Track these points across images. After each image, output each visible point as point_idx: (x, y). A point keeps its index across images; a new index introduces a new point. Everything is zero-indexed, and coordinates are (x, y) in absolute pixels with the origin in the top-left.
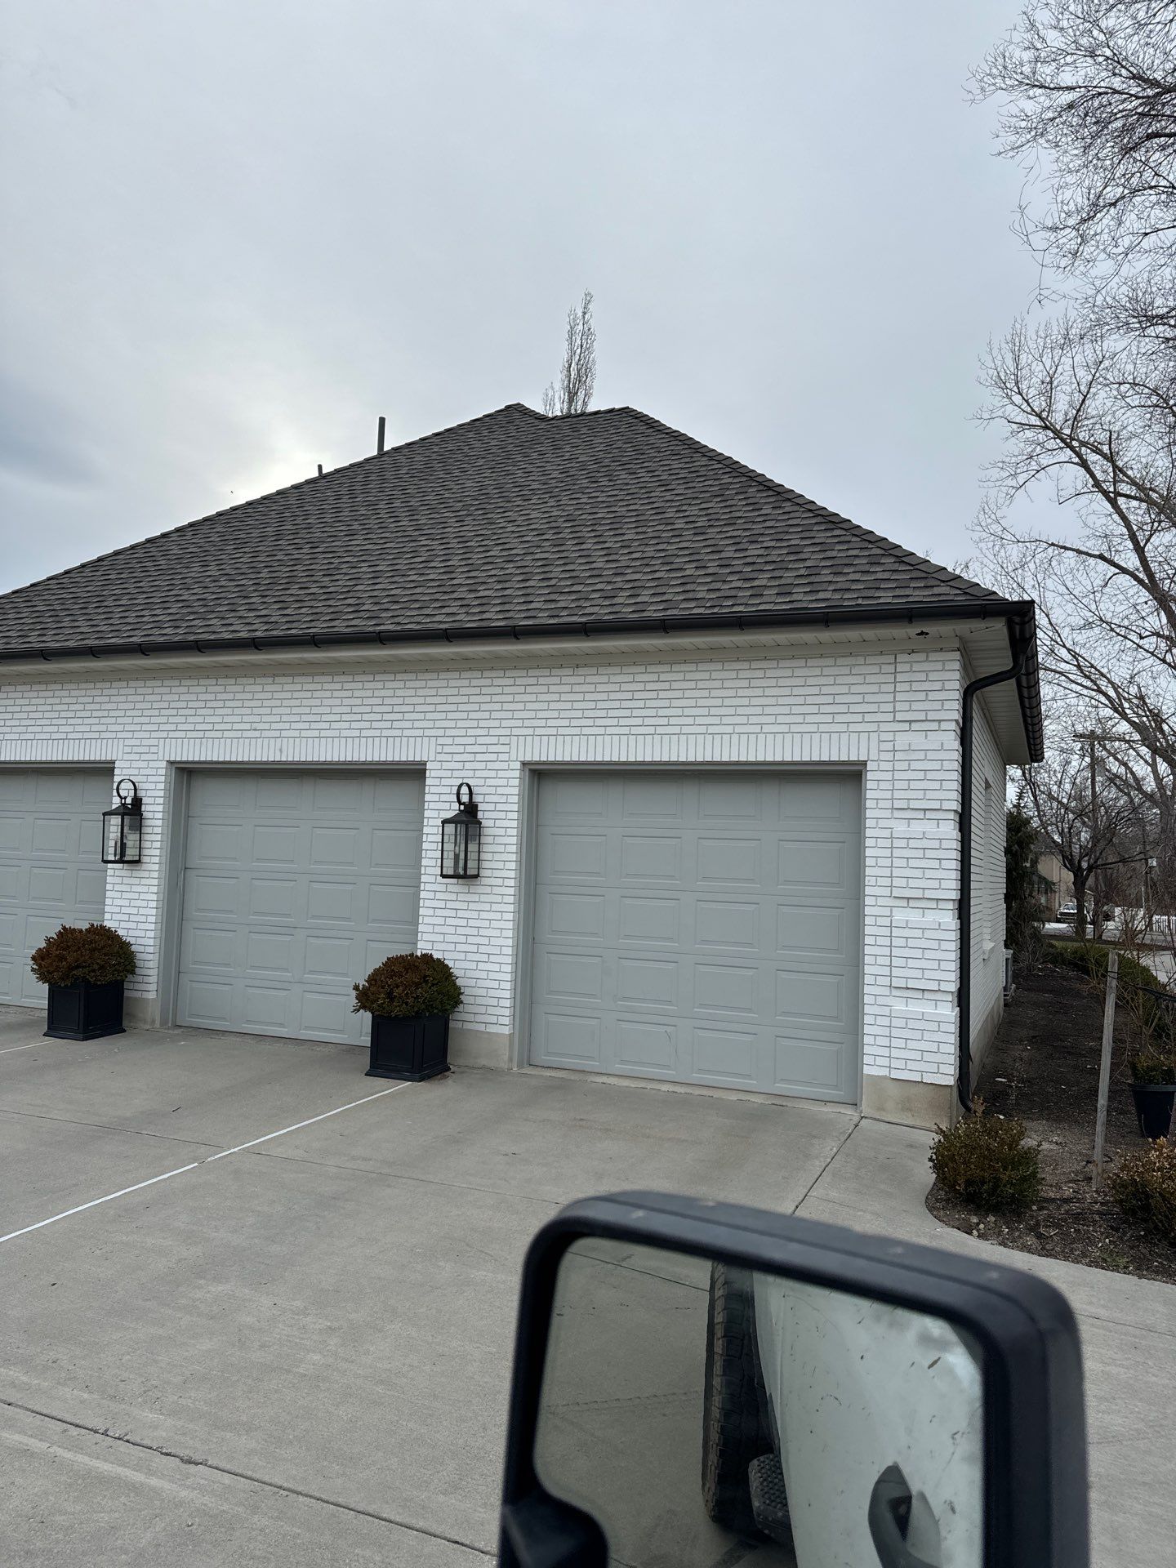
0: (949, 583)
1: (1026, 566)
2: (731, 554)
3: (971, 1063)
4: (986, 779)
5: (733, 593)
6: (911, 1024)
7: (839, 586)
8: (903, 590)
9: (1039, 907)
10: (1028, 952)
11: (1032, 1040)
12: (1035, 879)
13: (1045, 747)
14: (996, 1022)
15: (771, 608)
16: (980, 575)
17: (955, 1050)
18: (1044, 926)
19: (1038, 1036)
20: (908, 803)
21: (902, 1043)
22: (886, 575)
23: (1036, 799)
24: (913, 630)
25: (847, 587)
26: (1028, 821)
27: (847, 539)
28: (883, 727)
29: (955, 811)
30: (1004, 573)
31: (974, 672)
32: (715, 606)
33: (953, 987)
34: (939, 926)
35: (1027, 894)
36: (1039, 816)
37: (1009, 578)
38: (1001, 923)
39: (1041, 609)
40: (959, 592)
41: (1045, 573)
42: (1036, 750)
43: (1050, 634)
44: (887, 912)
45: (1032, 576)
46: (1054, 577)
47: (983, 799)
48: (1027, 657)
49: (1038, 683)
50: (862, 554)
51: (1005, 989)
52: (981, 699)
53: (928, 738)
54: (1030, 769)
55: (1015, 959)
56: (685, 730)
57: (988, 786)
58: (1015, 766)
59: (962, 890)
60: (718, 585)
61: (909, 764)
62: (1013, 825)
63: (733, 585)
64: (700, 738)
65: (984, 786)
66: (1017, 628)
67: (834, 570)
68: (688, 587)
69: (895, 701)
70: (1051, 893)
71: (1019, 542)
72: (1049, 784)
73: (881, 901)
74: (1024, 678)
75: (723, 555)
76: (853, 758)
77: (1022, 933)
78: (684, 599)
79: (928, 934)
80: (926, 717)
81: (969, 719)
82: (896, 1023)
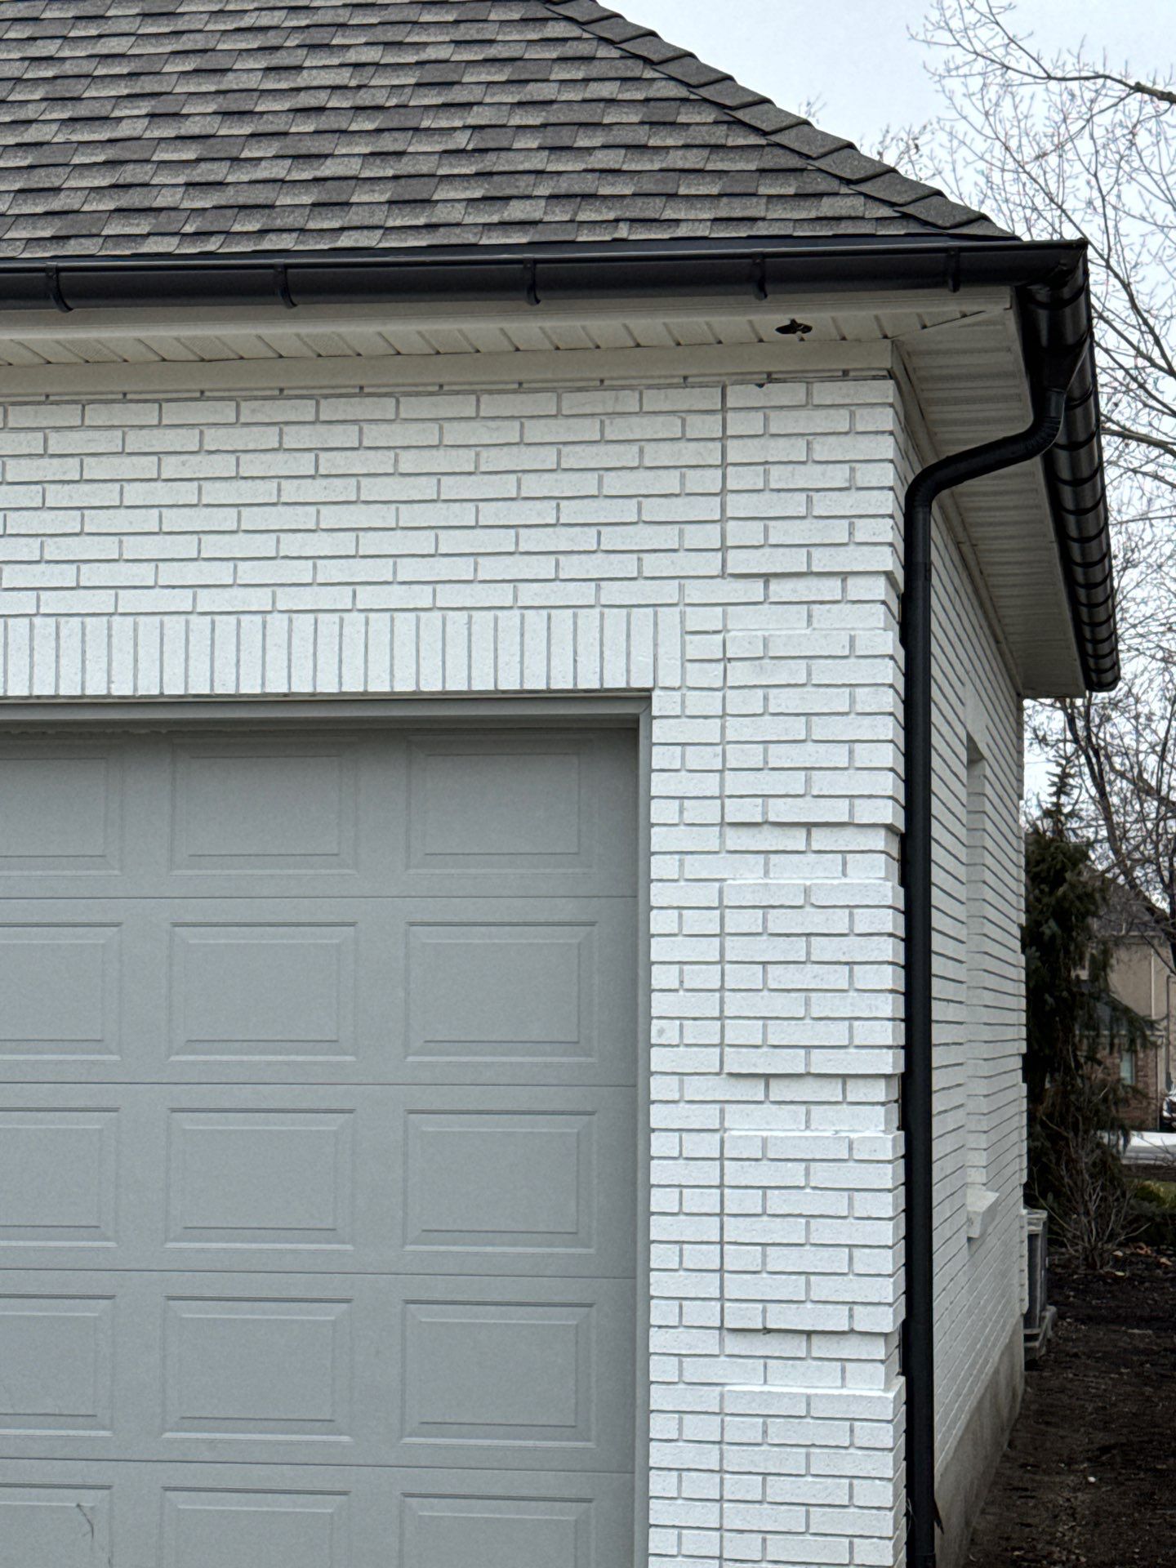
0: (864, 188)
1: (1069, 146)
2: (252, 81)
3: (937, 1531)
4: (970, 738)
5: (261, 195)
6: (778, 1431)
7: (563, 186)
8: (736, 201)
9: (1115, 1091)
10: (1087, 1213)
11: (1099, 1458)
12: (1103, 1012)
13: (1121, 647)
14: (1005, 1413)
15: (373, 244)
16: (947, 169)
17: (896, 1496)
18: (1127, 1141)
19: (1113, 1447)
20: (765, 806)
21: (751, 1487)
22: (693, 159)
23: (1103, 794)
24: (769, 318)
25: (588, 191)
26: (1080, 854)
27: (583, 49)
28: (696, 592)
29: (889, 828)
30: (1011, 165)
31: (931, 435)
32: (212, 234)
33: (888, 1320)
34: (851, 1149)
35: (1082, 1055)
36: (1111, 839)
37: (1024, 177)
38: (1014, 1137)
39: (1108, 267)
40: (886, 212)
41: (1119, 167)
42: (1098, 657)
43: (1134, 336)
44: (708, 1117)
45: (1086, 176)
46: (1143, 178)
47: (962, 793)
48: (1070, 399)
49: (1099, 469)
50: (627, 96)
51: (1028, 1319)
52: (952, 514)
53: (815, 625)
54: (1088, 708)
55: (1053, 1236)
56: (129, 601)
57: (975, 757)
58: (1048, 701)
59: (908, 1048)
60: (218, 171)
61: (766, 698)
62: (1044, 866)
63: (262, 173)
64: (174, 625)
65: (965, 760)
66: (1043, 316)
67: (551, 138)
68: (128, 174)
69: (723, 519)
70: (1144, 1046)
71: (1049, 77)
72: (1138, 752)
73: (696, 1088)
74: (1063, 457)
75: (230, 82)
76: (615, 680)
77: (1071, 1162)
78: (118, 210)
79: (822, 1174)
80: (809, 564)
81: (921, 569)
82: (737, 1430)
